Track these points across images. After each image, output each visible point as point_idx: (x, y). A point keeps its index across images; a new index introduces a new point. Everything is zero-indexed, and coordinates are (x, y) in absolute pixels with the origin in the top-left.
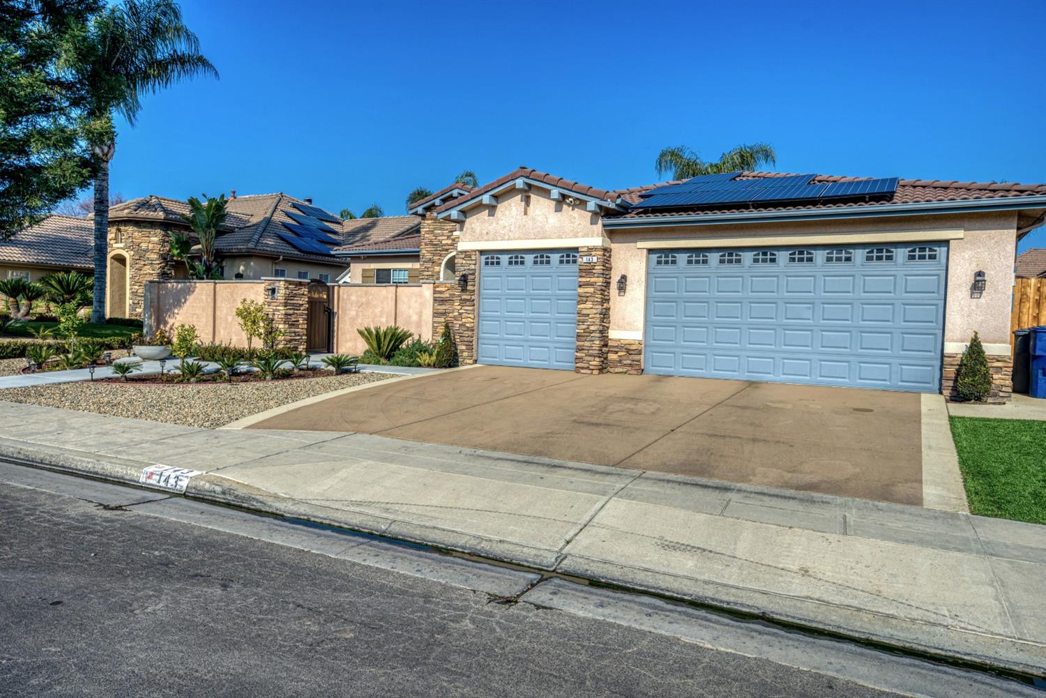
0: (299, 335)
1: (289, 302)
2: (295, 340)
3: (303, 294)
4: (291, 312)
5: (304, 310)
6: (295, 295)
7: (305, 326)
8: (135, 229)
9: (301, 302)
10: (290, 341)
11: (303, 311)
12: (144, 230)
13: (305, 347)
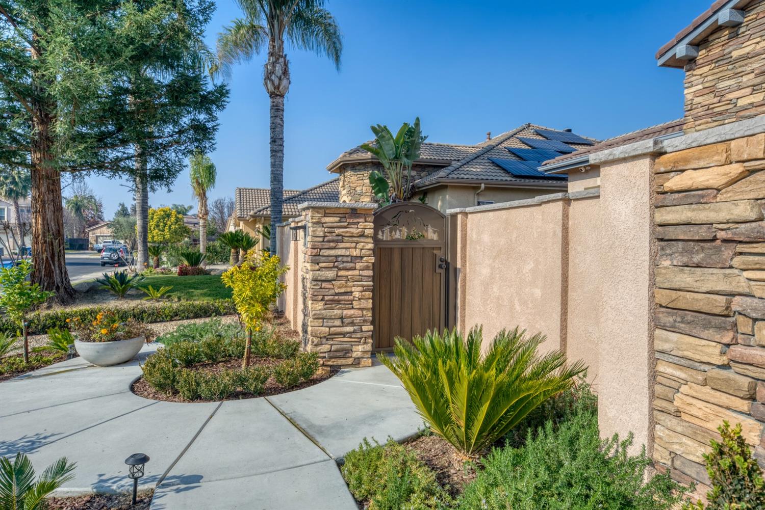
0: (352, 324)
1: (324, 252)
2: (344, 334)
3: (362, 235)
4: (331, 274)
5: (367, 268)
6: (340, 239)
7: (369, 304)
8: (352, 173)
9: (355, 253)
10: (330, 337)
11: (363, 271)
12: (359, 173)
13: (368, 347)
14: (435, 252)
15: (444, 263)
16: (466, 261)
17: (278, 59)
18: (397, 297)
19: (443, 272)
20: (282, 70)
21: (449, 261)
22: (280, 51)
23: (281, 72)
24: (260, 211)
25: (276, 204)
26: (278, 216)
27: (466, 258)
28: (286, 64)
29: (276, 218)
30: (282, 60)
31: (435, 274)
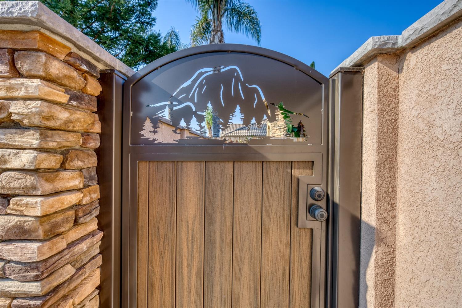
14: (296, 173)
15: (323, 203)
16: (393, 206)
17: (217, 33)
18: (193, 283)
19: (318, 227)
20: (219, 39)
21: (337, 200)
22: (218, 28)
23: (218, 40)
24: (227, 134)
25: (215, 126)
26: (216, 134)
27: (394, 197)
28: (222, 35)
29: (215, 135)
30: (219, 33)
31: (295, 229)
